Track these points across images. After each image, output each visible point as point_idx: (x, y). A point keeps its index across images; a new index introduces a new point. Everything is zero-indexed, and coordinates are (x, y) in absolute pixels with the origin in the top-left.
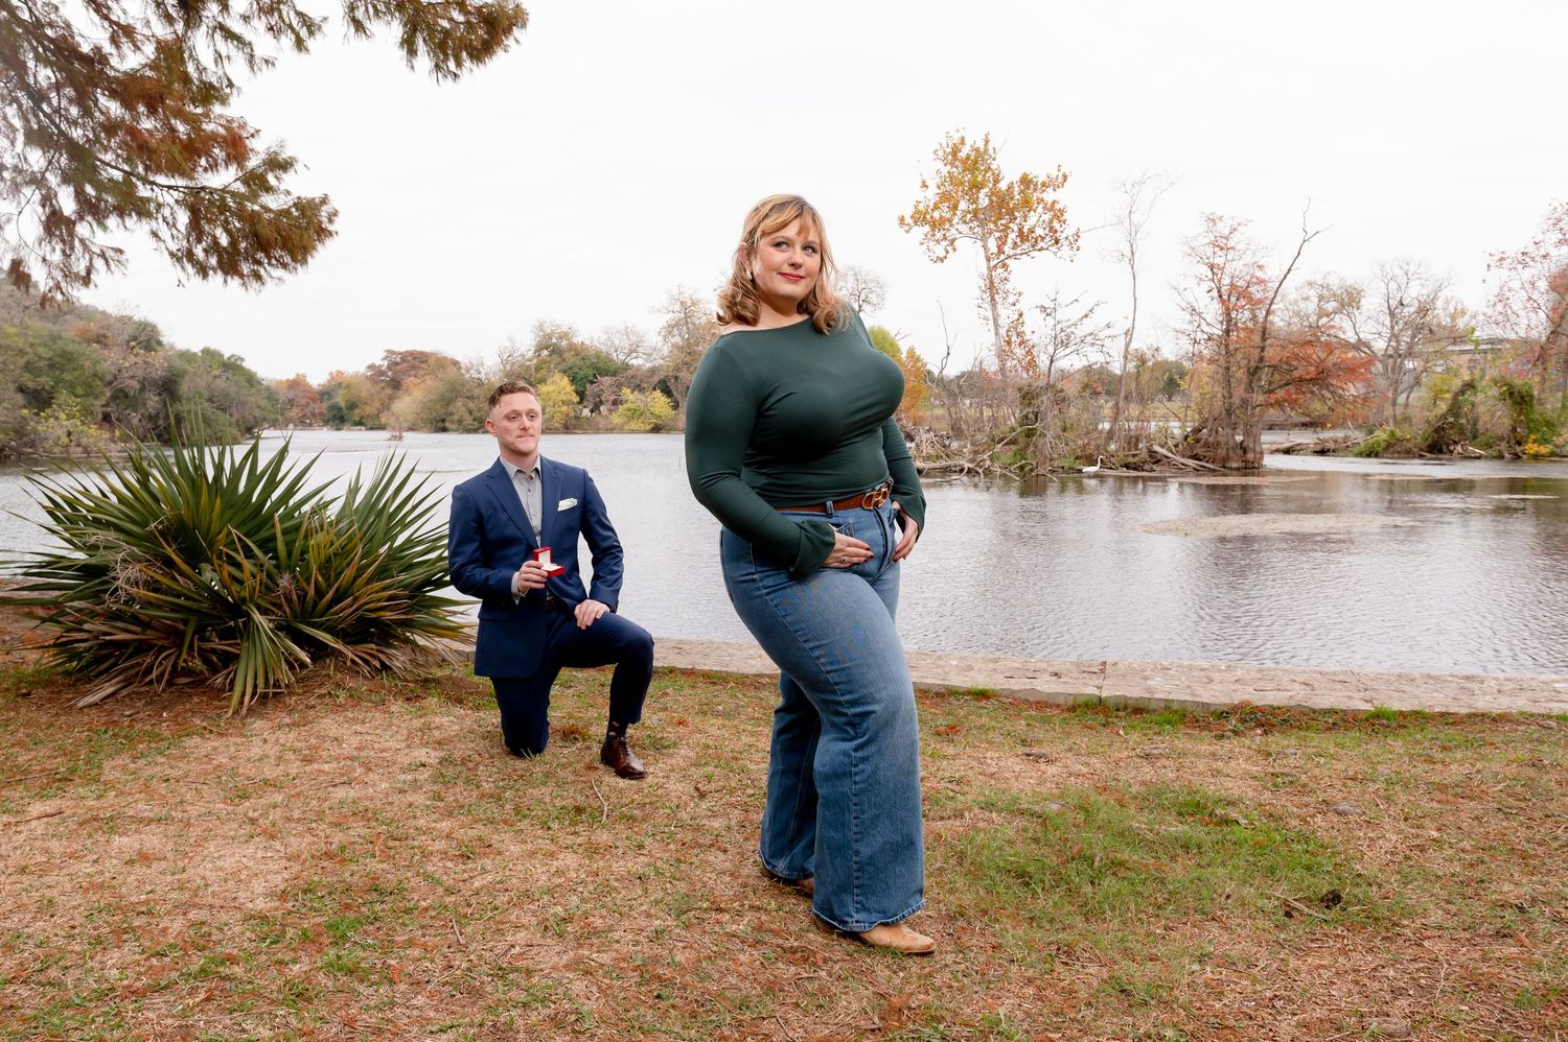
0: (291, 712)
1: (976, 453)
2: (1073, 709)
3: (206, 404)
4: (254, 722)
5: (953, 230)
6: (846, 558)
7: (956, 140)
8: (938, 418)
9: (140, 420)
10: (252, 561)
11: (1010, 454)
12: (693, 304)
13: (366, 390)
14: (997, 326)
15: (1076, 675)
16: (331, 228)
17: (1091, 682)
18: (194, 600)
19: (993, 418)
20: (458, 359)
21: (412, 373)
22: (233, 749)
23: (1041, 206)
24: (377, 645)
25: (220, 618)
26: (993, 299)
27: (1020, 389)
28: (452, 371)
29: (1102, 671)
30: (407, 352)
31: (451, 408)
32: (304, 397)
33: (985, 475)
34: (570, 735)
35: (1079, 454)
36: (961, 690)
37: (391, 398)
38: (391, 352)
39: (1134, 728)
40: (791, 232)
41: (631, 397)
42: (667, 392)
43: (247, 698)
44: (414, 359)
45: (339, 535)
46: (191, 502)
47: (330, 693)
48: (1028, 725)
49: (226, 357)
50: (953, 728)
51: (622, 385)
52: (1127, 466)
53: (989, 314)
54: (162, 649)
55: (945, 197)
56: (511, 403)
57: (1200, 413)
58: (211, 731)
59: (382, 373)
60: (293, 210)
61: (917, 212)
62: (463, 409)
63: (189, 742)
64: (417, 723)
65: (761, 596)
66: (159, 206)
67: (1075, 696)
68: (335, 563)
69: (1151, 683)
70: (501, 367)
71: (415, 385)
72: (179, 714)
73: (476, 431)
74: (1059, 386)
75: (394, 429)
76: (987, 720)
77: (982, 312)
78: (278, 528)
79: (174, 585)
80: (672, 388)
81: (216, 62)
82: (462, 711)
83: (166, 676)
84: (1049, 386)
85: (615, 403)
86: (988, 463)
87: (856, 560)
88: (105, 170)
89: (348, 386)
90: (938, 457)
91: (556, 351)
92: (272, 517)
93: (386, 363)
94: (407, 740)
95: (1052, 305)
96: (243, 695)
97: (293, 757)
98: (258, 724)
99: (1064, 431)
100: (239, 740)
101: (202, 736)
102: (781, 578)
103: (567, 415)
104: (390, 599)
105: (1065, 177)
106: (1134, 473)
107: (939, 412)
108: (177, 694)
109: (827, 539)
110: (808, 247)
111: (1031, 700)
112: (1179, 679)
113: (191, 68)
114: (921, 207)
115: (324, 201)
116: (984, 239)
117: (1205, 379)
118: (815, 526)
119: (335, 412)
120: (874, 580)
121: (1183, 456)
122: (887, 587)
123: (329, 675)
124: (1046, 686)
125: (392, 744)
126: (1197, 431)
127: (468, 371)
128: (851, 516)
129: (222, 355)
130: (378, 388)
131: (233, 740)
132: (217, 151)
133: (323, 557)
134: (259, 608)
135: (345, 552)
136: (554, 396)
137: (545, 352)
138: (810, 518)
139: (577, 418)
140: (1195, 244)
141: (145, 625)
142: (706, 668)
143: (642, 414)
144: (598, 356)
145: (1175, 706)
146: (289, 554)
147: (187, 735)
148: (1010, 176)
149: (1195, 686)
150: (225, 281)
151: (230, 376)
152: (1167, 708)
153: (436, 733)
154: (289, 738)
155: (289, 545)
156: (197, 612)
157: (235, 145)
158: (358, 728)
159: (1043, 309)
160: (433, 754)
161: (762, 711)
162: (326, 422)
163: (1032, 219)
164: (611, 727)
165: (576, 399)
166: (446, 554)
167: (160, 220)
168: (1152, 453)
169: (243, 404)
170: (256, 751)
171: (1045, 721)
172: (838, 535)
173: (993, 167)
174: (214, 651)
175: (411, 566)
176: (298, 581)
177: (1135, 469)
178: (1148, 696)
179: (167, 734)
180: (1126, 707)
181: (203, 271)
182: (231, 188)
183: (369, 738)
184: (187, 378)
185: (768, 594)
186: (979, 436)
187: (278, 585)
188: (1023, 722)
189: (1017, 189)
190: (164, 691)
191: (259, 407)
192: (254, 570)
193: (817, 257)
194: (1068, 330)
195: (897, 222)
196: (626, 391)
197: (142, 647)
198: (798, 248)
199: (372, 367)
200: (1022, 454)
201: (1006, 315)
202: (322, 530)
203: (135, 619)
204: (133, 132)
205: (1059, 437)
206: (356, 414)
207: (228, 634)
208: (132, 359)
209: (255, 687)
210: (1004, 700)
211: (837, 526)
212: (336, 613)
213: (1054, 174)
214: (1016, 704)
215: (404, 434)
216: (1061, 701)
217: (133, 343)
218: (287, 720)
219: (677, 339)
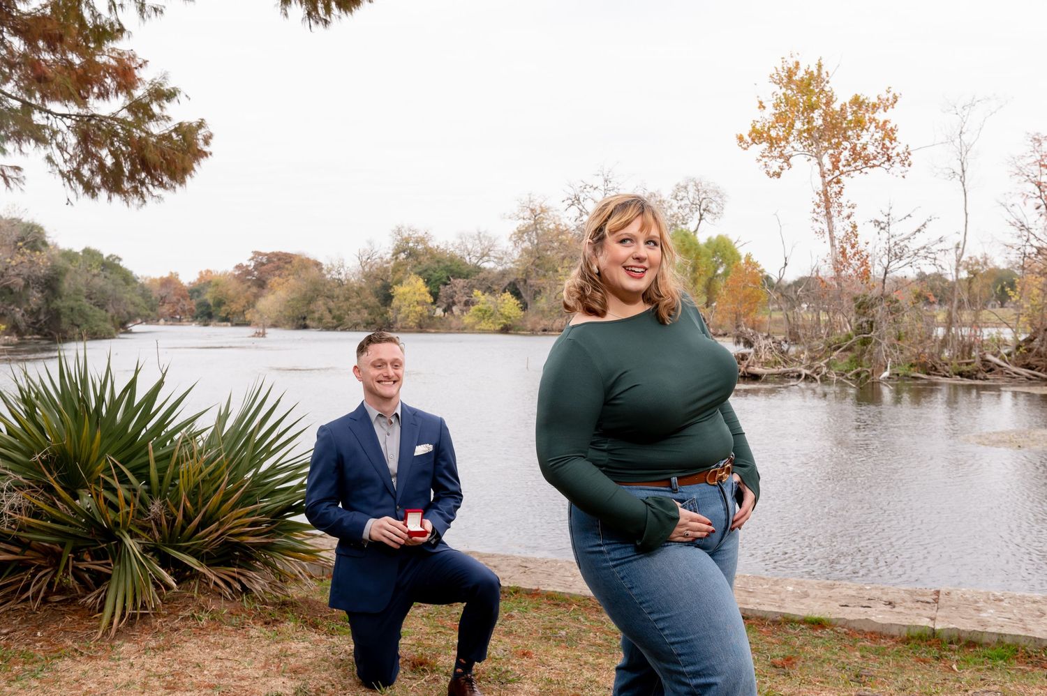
0: (157, 634)
1: (813, 359)
2: (906, 641)
3: (84, 300)
4: (122, 645)
5: (789, 148)
6: (689, 532)
7: (791, 65)
8: (776, 322)
9: (23, 315)
10: (127, 486)
11: (846, 360)
12: (543, 211)
13: (233, 289)
14: (832, 239)
15: (909, 604)
16: (206, 149)
17: (924, 613)
18: (71, 525)
19: (830, 324)
20: (320, 260)
21: (277, 273)
22: (101, 673)
23: (874, 125)
24: (240, 567)
25: (95, 541)
26: (828, 213)
27: (856, 299)
28: (314, 272)
29: (936, 601)
30: (273, 253)
31: (312, 307)
32: (175, 295)
33: (822, 380)
34: (420, 666)
35: (914, 361)
36: (797, 619)
37: (257, 296)
38: (257, 253)
39: (967, 662)
40: (634, 229)
41: (483, 298)
42: (517, 294)
43: (116, 620)
44: (279, 260)
45: (209, 462)
46: (73, 433)
47: (193, 616)
48: (863, 657)
49: (105, 256)
50: (789, 659)
51: (474, 287)
52: (961, 374)
53: (825, 227)
54: (39, 568)
55: (780, 118)
56: (377, 353)
57: (1032, 324)
58: (82, 654)
59: (249, 273)
60: (174, 135)
61: (754, 130)
62: (324, 308)
63: (60, 665)
64: (275, 649)
65: (608, 568)
66: (55, 133)
67: (909, 627)
68: (203, 489)
69: (984, 615)
70: (361, 268)
71: (279, 284)
72: (52, 633)
73: (334, 328)
74: (894, 296)
75: (257, 325)
76: (823, 651)
77: (817, 226)
78: (152, 456)
79: (54, 512)
80: (521, 290)
81: (110, 9)
82: (317, 637)
83: (42, 594)
84: (883, 297)
85: (467, 304)
86: (825, 370)
87: (698, 534)
88: (7, 101)
89: (217, 285)
90: (776, 363)
91: (412, 254)
92: (147, 445)
93: (253, 264)
94: (264, 667)
95: (885, 219)
96: (113, 615)
97: (157, 684)
98: (126, 647)
99: (899, 339)
100: (107, 664)
101: (73, 658)
102: (629, 551)
103: (421, 315)
104: (253, 524)
105: (896, 99)
106: (967, 382)
107: (778, 315)
108: (50, 612)
109: (672, 514)
110: (650, 242)
111: (866, 630)
112: (1012, 612)
113: (87, 14)
114: (758, 126)
115: (201, 125)
116: (818, 156)
117: (1036, 291)
118: (660, 502)
119: (204, 308)
120: (714, 552)
121: (1016, 365)
122: (726, 557)
123: (193, 597)
124: (880, 616)
125: (250, 671)
126: (1029, 341)
127: (329, 272)
128: (694, 491)
129: (102, 255)
130: (245, 286)
131: (102, 663)
132: (108, 80)
133: (192, 484)
134: (130, 532)
135: (213, 478)
136: (409, 296)
137: (403, 256)
138: (656, 493)
139: (431, 317)
140: (1021, 163)
141: (25, 546)
142: (550, 589)
143: (492, 315)
144: (452, 259)
145: (1008, 641)
146: (161, 480)
147: (59, 657)
148: (842, 98)
149: (1028, 619)
150: (110, 198)
151: (108, 275)
152: (1000, 643)
153: (292, 660)
154: (154, 662)
155: (162, 471)
156: (74, 536)
157: (125, 76)
158: (219, 653)
159: (877, 223)
160: (289, 683)
161: (603, 636)
162: (195, 318)
163: (865, 137)
164: (458, 664)
165: (430, 299)
166: (306, 482)
167: (54, 146)
168: (985, 362)
169: (119, 300)
170: (123, 677)
171: (880, 653)
172: (682, 510)
173: (827, 89)
174: (88, 570)
175: (273, 493)
176: (167, 506)
177: (969, 377)
178: (980, 629)
179: (40, 655)
180: (959, 640)
181: (89, 188)
182: (119, 116)
183: (228, 664)
184: (68, 276)
185: (615, 566)
186: (815, 343)
187: (149, 510)
188: (858, 654)
189: (849, 110)
190: (38, 608)
191: (133, 303)
192: (129, 495)
193: (658, 249)
194: (902, 244)
195: (736, 141)
196: (477, 293)
197: (21, 566)
198: (641, 243)
199: (239, 267)
200: (857, 361)
201: (841, 227)
202: (192, 458)
203: (17, 542)
204: (35, 65)
205: (893, 346)
206: (223, 311)
207: (98, 555)
208: (19, 258)
209: (124, 608)
210: (839, 629)
211: (682, 501)
212: (199, 539)
213: (884, 96)
214: (852, 634)
215: (267, 330)
216: (895, 631)
217: (20, 244)
218: (153, 644)
219: (527, 245)
